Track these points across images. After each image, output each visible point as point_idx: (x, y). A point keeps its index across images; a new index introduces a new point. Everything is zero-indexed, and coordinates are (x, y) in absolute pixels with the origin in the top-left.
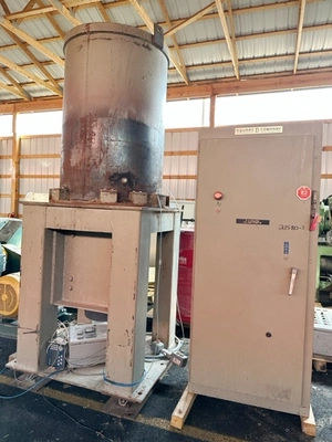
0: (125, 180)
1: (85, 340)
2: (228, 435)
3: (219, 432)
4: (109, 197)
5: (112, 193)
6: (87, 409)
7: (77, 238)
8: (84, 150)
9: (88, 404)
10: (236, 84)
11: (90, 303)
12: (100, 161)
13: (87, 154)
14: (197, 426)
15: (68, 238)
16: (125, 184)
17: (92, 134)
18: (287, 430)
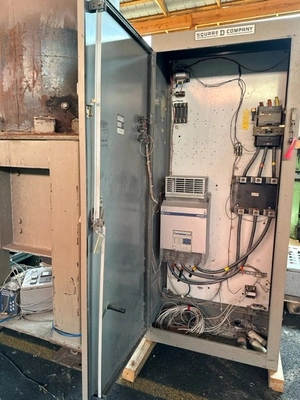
0: (65, 105)
1: (38, 284)
2: (184, 390)
3: (175, 387)
4: (45, 126)
5: (47, 121)
6: (37, 358)
7: (22, 176)
8: (15, 70)
9: (39, 352)
10: (217, 12)
11: (40, 247)
12: (34, 82)
13: (18, 74)
14: (152, 379)
15: (13, 177)
16: (65, 111)
17: (22, 49)
18: (252, 384)
